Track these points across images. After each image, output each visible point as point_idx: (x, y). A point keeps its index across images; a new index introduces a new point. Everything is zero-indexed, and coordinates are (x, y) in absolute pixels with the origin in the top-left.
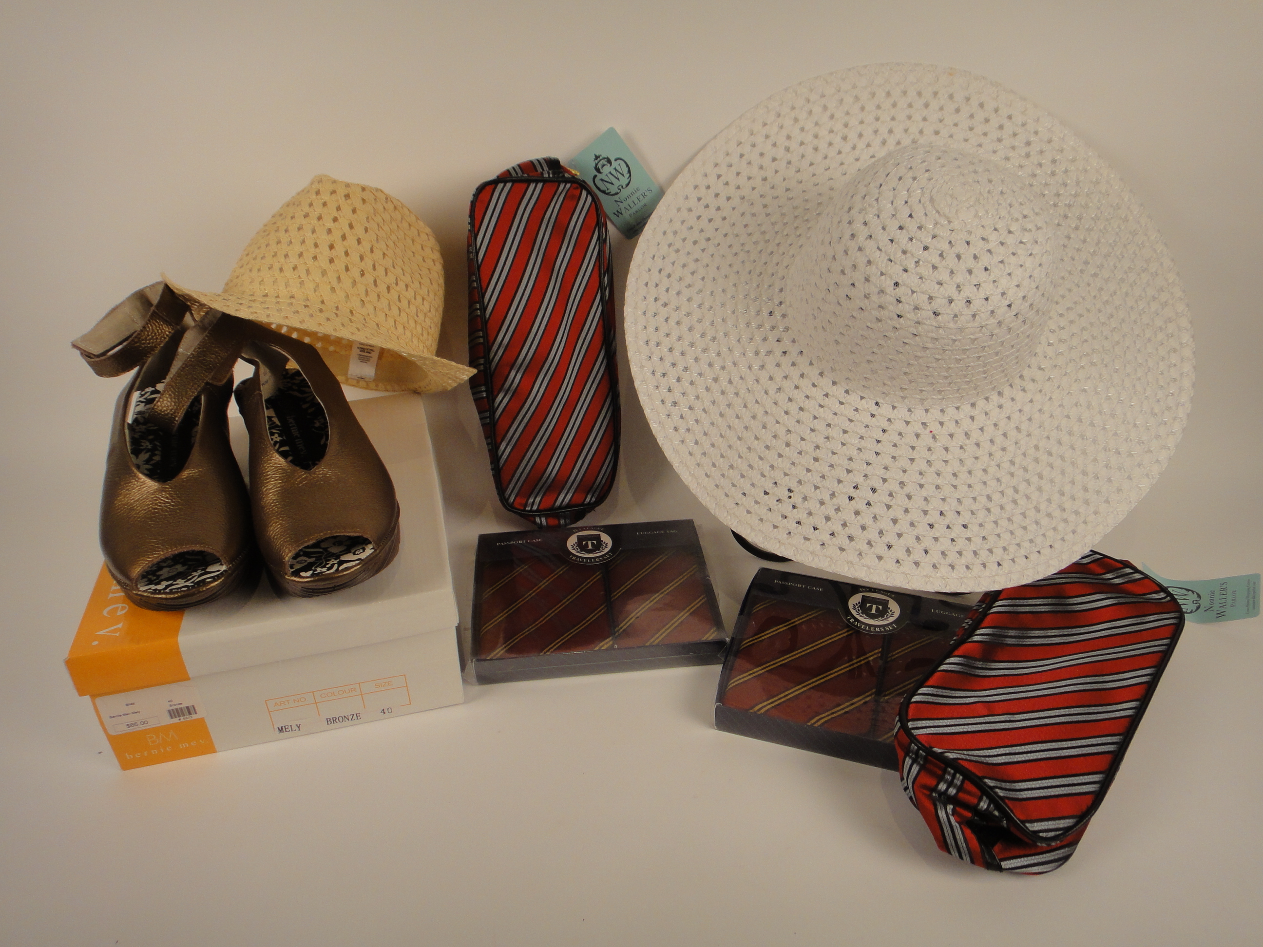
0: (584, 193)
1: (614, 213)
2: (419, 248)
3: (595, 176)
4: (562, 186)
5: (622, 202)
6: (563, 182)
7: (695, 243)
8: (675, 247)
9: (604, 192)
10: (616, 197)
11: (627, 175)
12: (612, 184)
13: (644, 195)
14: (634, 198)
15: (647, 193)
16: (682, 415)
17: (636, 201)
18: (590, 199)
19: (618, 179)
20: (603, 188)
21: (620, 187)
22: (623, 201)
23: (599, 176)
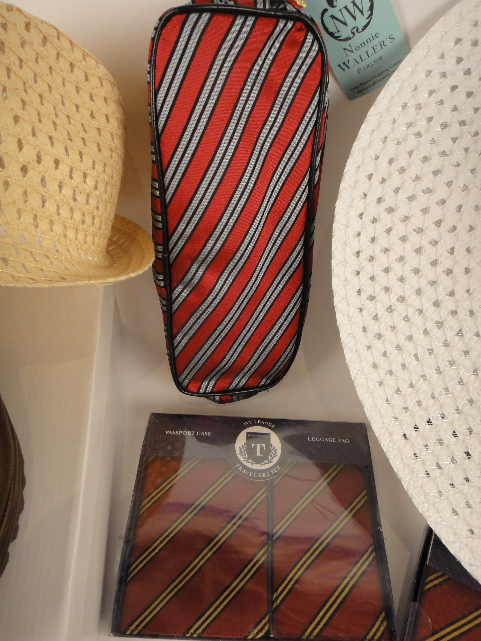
0: (310, 38)
1: (339, 65)
2: (87, 97)
3: (325, 11)
4: (281, 24)
5: (352, 52)
6: (283, 18)
7: (444, 126)
8: (416, 130)
9: (332, 34)
10: (346, 44)
11: (367, 14)
12: (345, 24)
13: (382, 45)
14: (369, 47)
15: (387, 42)
16: (385, 351)
17: (371, 52)
18: (316, 47)
19: (354, 18)
20: (332, 29)
21: (355, 30)
22: (354, 50)
23: (331, 11)
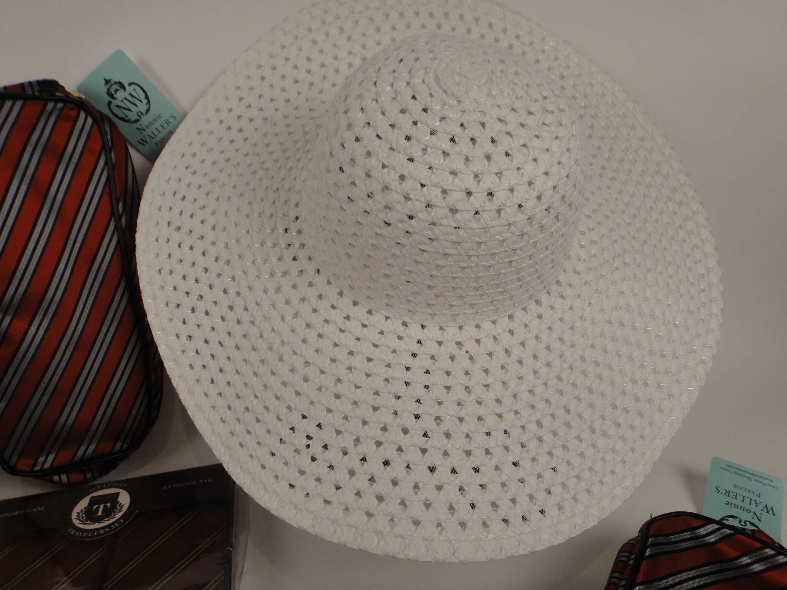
1: (139, 142)
3: (110, 103)
5: (144, 130)
6: (52, 100)
7: (214, 163)
8: (193, 170)
9: (122, 119)
10: (137, 125)
11: (145, 101)
12: (130, 110)
13: (168, 122)
14: (157, 125)
15: (171, 120)
16: (197, 350)
17: (160, 129)
19: (135, 105)
20: (121, 115)
21: (140, 114)
22: (145, 128)
23: (114, 102)
